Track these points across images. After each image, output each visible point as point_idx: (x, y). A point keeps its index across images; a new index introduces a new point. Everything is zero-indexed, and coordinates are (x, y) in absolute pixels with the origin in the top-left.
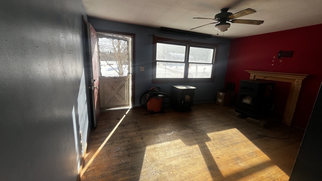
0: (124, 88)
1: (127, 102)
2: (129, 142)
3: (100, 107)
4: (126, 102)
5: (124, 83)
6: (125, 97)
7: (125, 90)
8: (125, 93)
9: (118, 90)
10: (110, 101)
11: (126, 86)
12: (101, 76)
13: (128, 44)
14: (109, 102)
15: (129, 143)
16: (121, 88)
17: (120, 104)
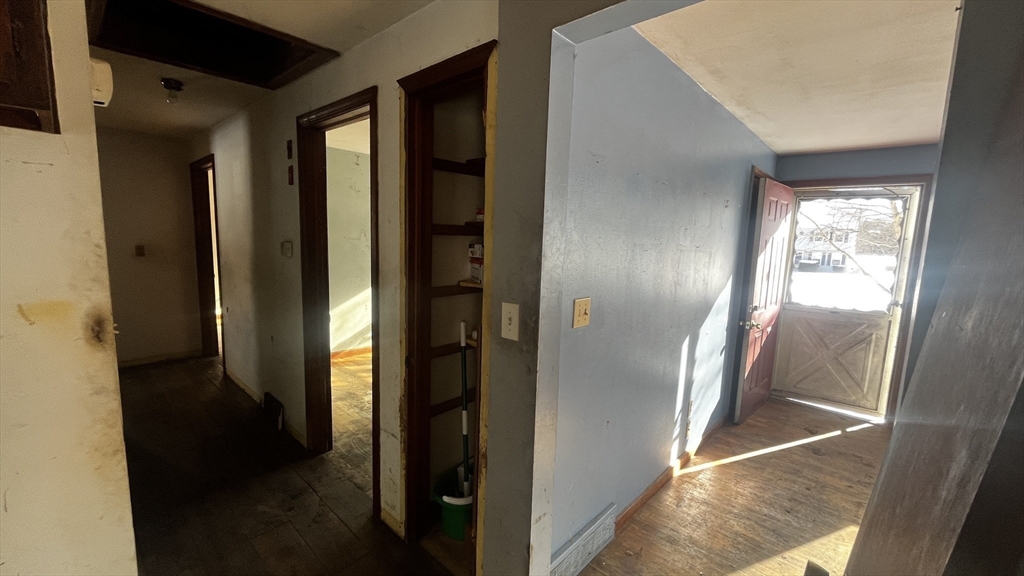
0: (867, 350)
1: (871, 398)
2: (808, 489)
3: (769, 383)
4: (864, 397)
5: (868, 331)
6: (863, 379)
7: (866, 357)
8: (864, 368)
9: (840, 351)
10: (805, 378)
11: (876, 346)
12: (790, 303)
13: (905, 209)
14: (800, 381)
15: (808, 492)
16: (850, 348)
17: (840, 397)
